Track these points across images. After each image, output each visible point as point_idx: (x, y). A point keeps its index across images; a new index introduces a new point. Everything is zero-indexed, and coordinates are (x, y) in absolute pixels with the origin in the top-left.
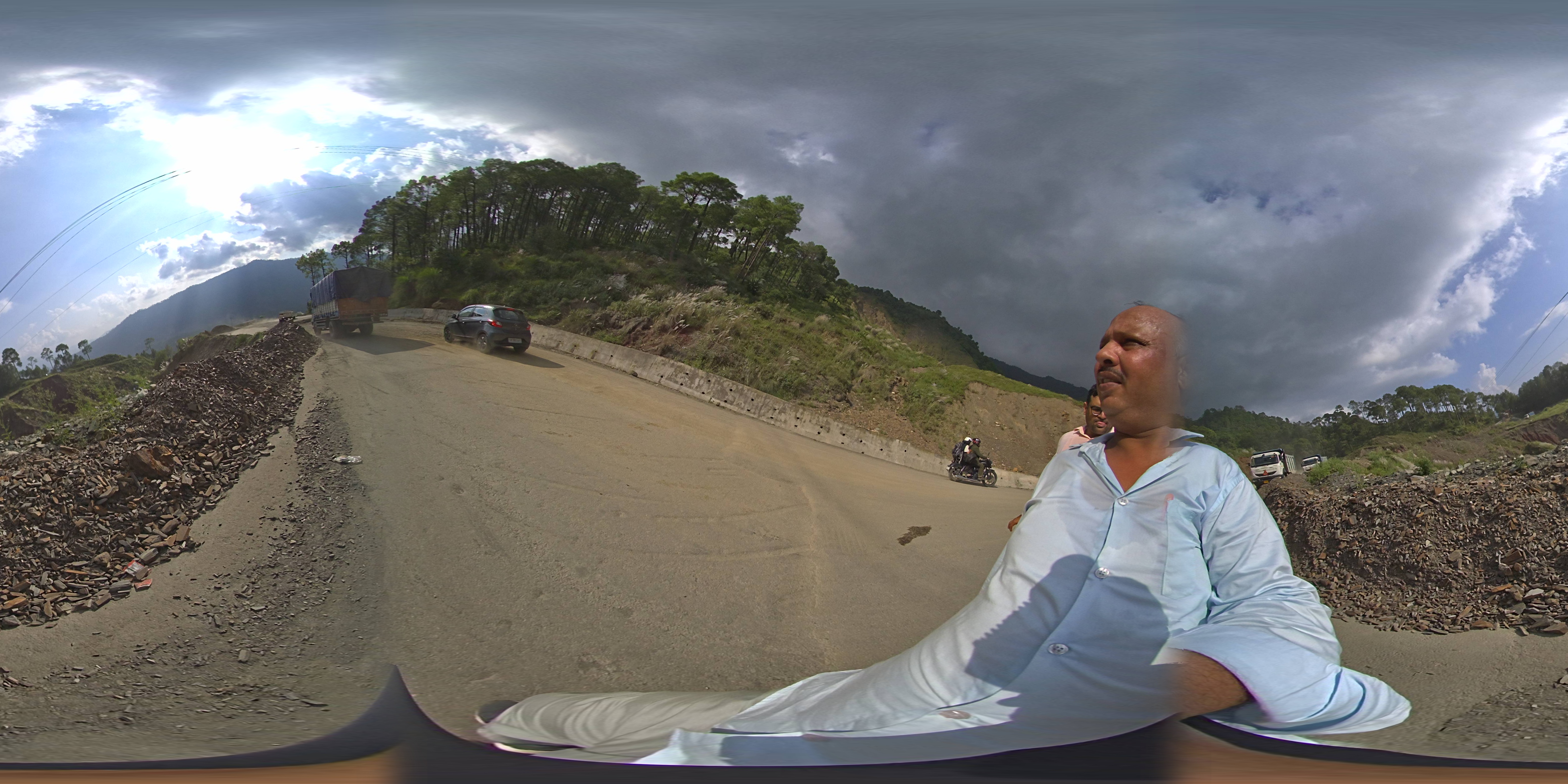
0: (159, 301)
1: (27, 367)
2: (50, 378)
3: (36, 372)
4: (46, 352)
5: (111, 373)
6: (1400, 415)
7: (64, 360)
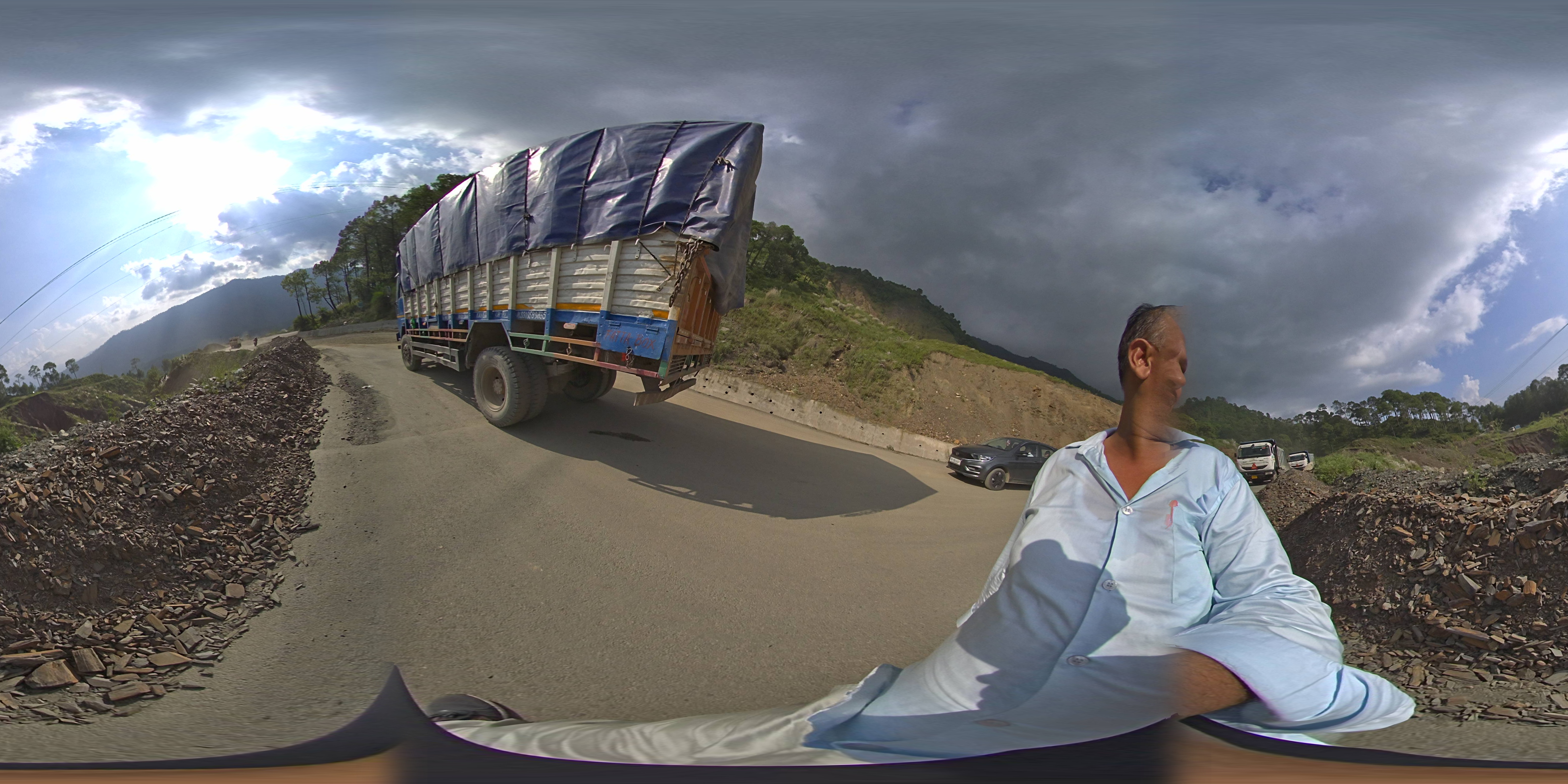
0: (142, 322)
1: (14, 384)
2: (38, 395)
3: (24, 389)
4: (33, 370)
5: (98, 393)
6: (1384, 419)
7: (51, 378)
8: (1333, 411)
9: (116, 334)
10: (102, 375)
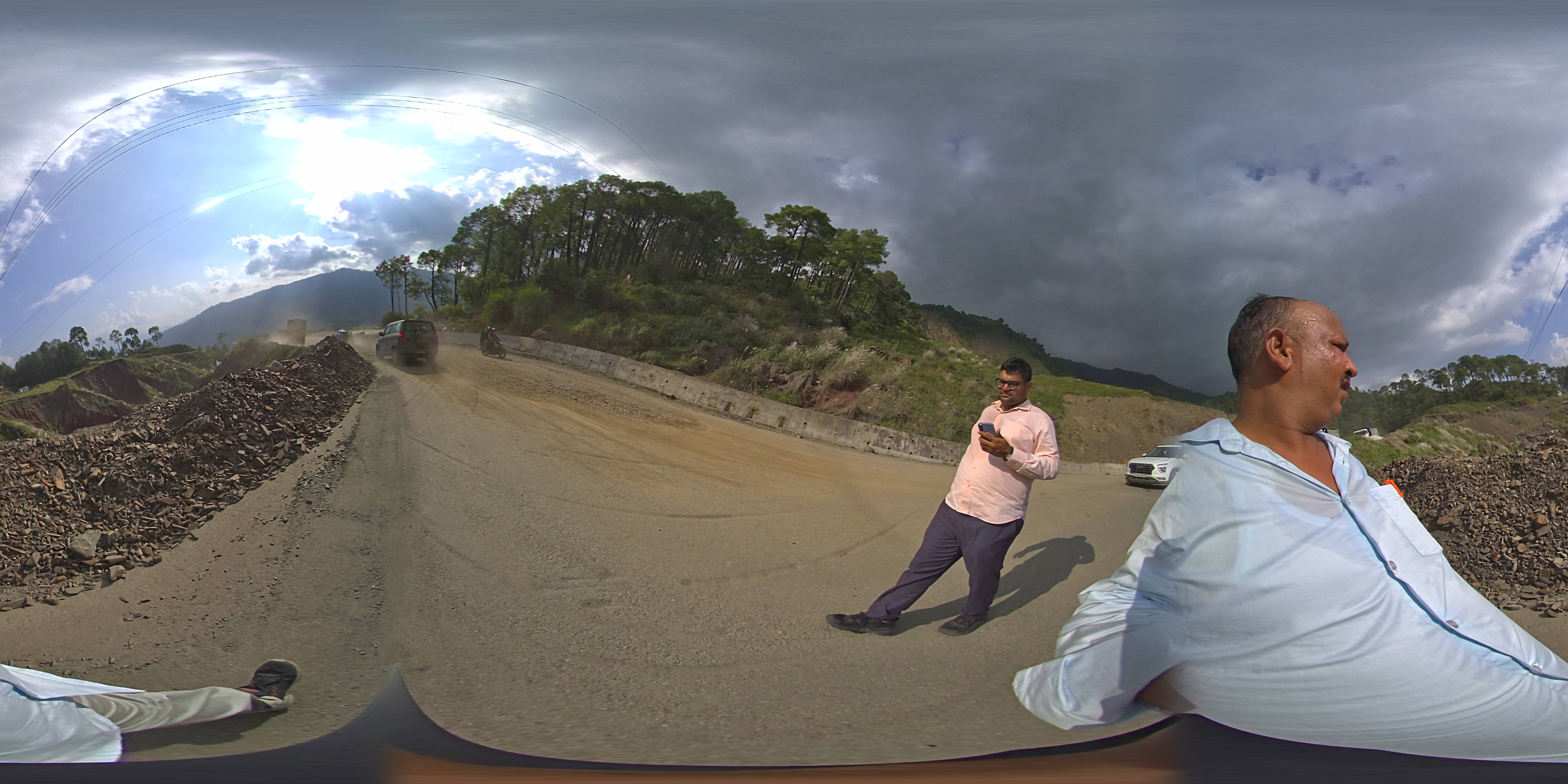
0: (243, 297)
1: (93, 348)
3: (102, 354)
4: (115, 334)
5: (177, 364)
7: (132, 344)
9: (214, 305)
10: (185, 347)
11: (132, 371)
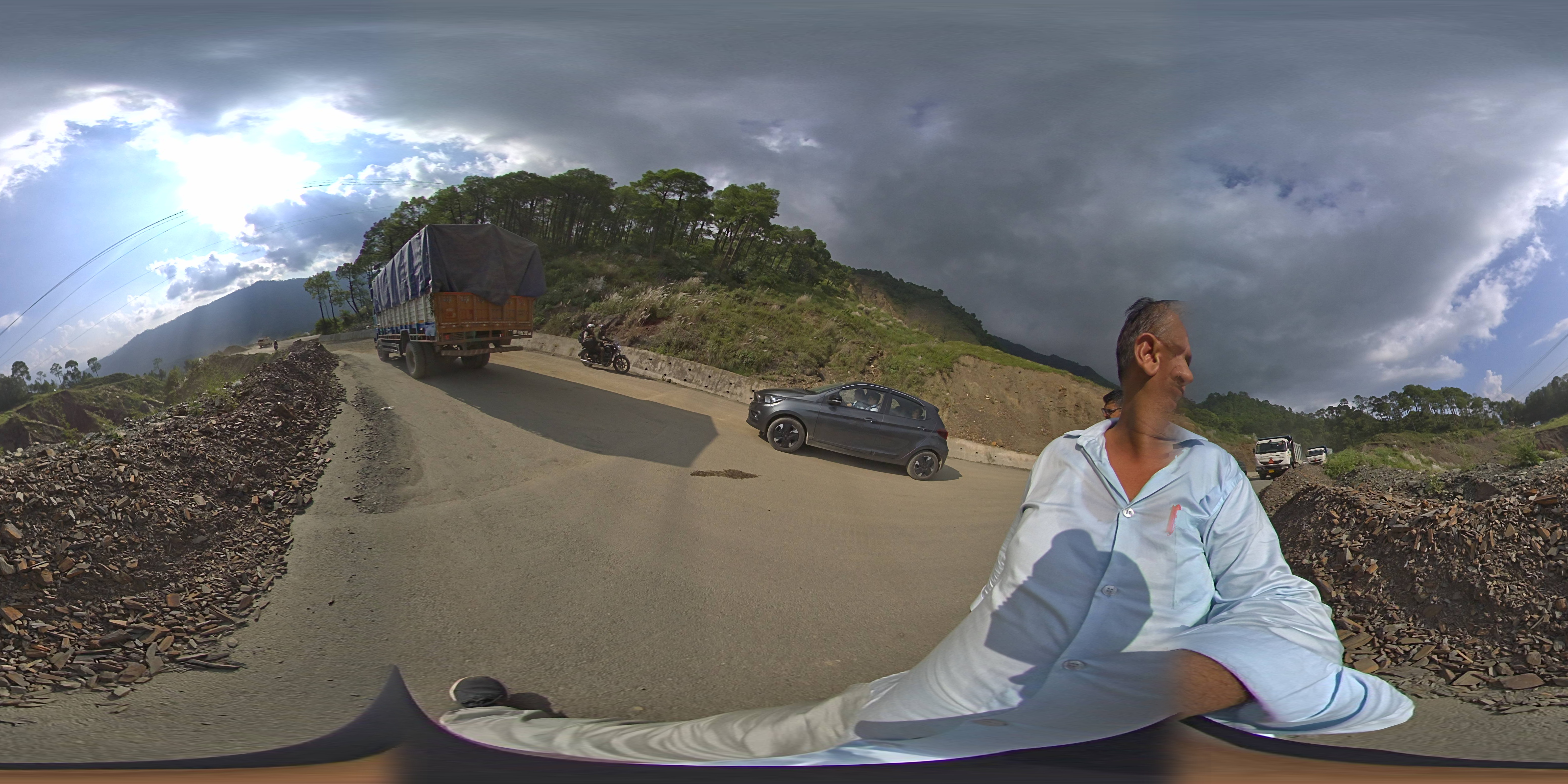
0: (166, 322)
1: (36, 381)
2: (58, 394)
3: (45, 387)
4: (55, 368)
5: (119, 392)
6: (1405, 414)
7: (73, 376)
8: (1355, 405)
9: (139, 333)
10: (124, 375)
11: (77, 402)
